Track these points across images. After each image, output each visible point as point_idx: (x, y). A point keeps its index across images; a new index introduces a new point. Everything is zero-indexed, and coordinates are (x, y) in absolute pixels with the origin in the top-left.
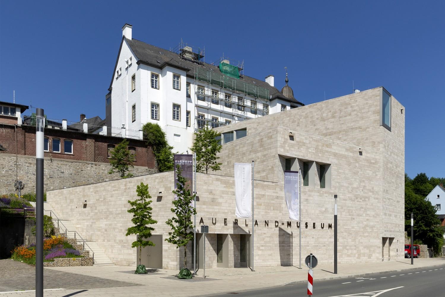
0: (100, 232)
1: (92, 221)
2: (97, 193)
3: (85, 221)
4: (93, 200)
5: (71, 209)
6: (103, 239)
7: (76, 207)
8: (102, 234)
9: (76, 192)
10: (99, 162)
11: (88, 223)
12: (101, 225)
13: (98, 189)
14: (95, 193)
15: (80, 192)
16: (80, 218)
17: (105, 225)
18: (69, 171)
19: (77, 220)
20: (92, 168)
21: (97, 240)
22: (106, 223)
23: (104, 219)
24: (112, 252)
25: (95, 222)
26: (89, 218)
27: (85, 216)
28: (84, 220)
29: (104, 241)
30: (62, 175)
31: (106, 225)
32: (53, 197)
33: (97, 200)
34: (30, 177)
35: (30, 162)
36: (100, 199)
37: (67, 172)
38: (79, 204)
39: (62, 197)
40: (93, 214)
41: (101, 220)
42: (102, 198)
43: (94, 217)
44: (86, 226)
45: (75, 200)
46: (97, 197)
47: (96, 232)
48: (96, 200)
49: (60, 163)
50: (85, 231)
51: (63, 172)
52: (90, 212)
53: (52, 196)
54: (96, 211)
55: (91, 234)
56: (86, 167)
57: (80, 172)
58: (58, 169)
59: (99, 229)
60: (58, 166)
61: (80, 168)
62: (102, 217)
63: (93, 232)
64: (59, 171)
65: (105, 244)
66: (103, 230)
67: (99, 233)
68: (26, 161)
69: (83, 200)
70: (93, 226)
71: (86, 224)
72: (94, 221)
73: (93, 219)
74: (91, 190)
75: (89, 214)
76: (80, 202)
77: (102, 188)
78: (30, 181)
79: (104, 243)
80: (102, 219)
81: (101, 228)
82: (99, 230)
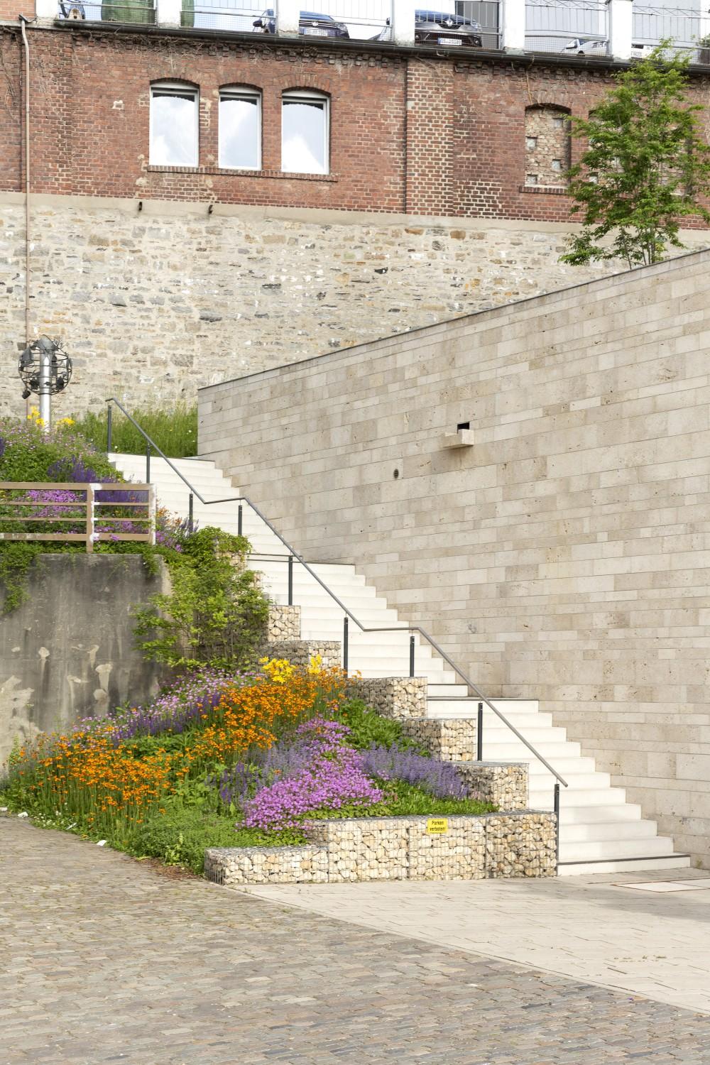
0: (571, 635)
1: (506, 557)
2: (549, 361)
3: (459, 561)
4: (523, 416)
5: (360, 489)
6: (600, 681)
7: (396, 474)
8: (593, 645)
9: (397, 374)
10: (475, 214)
11: (479, 577)
12: (583, 586)
13: (560, 336)
14: (534, 365)
15: (425, 371)
16: (419, 543)
17: (611, 586)
18: (308, 278)
19: (401, 560)
20: (438, 253)
21: (550, 687)
22: (623, 566)
23: (603, 536)
24: (674, 776)
25: (535, 568)
26: (486, 536)
27: (457, 527)
28: (448, 552)
29: (604, 693)
30: (269, 303)
31: (620, 581)
32: (240, 423)
33: (547, 413)
34: (98, 323)
35: (98, 231)
36: (577, 406)
37: (296, 286)
38: (412, 449)
39: (296, 418)
40: (516, 507)
41: (581, 551)
42: (590, 392)
43: (524, 531)
44: (465, 593)
45: (383, 429)
46: (553, 393)
47: (542, 636)
48: (540, 412)
49: (261, 230)
50: (458, 626)
51: (274, 287)
52: (496, 495)
53: (234, 414)
54: (543, 489)
55: (502, 648)
56: (402, 251)
57: (370, 278)
58: (246, 265)
59: (562, 610)
60: (246, 252)
61: (373, 258)
62: (586, 530)
63: (518, 637)
64: (251, 282)
65: (611, 718)
66: (600, 621)
67: (565, 640)
68: (77, 229)
69: (442, 421)
70: (522, 592)
71: (464, 578)
72: (530, 557)
73: (520, 547)
74: (506, 348)
75: (488, 510)
76: (422, 435)
77: (588, 324)
78: (98, 347)
79: (607, 706)
80: (591, 539)
81: (579, 608)
82: (568, 622)
